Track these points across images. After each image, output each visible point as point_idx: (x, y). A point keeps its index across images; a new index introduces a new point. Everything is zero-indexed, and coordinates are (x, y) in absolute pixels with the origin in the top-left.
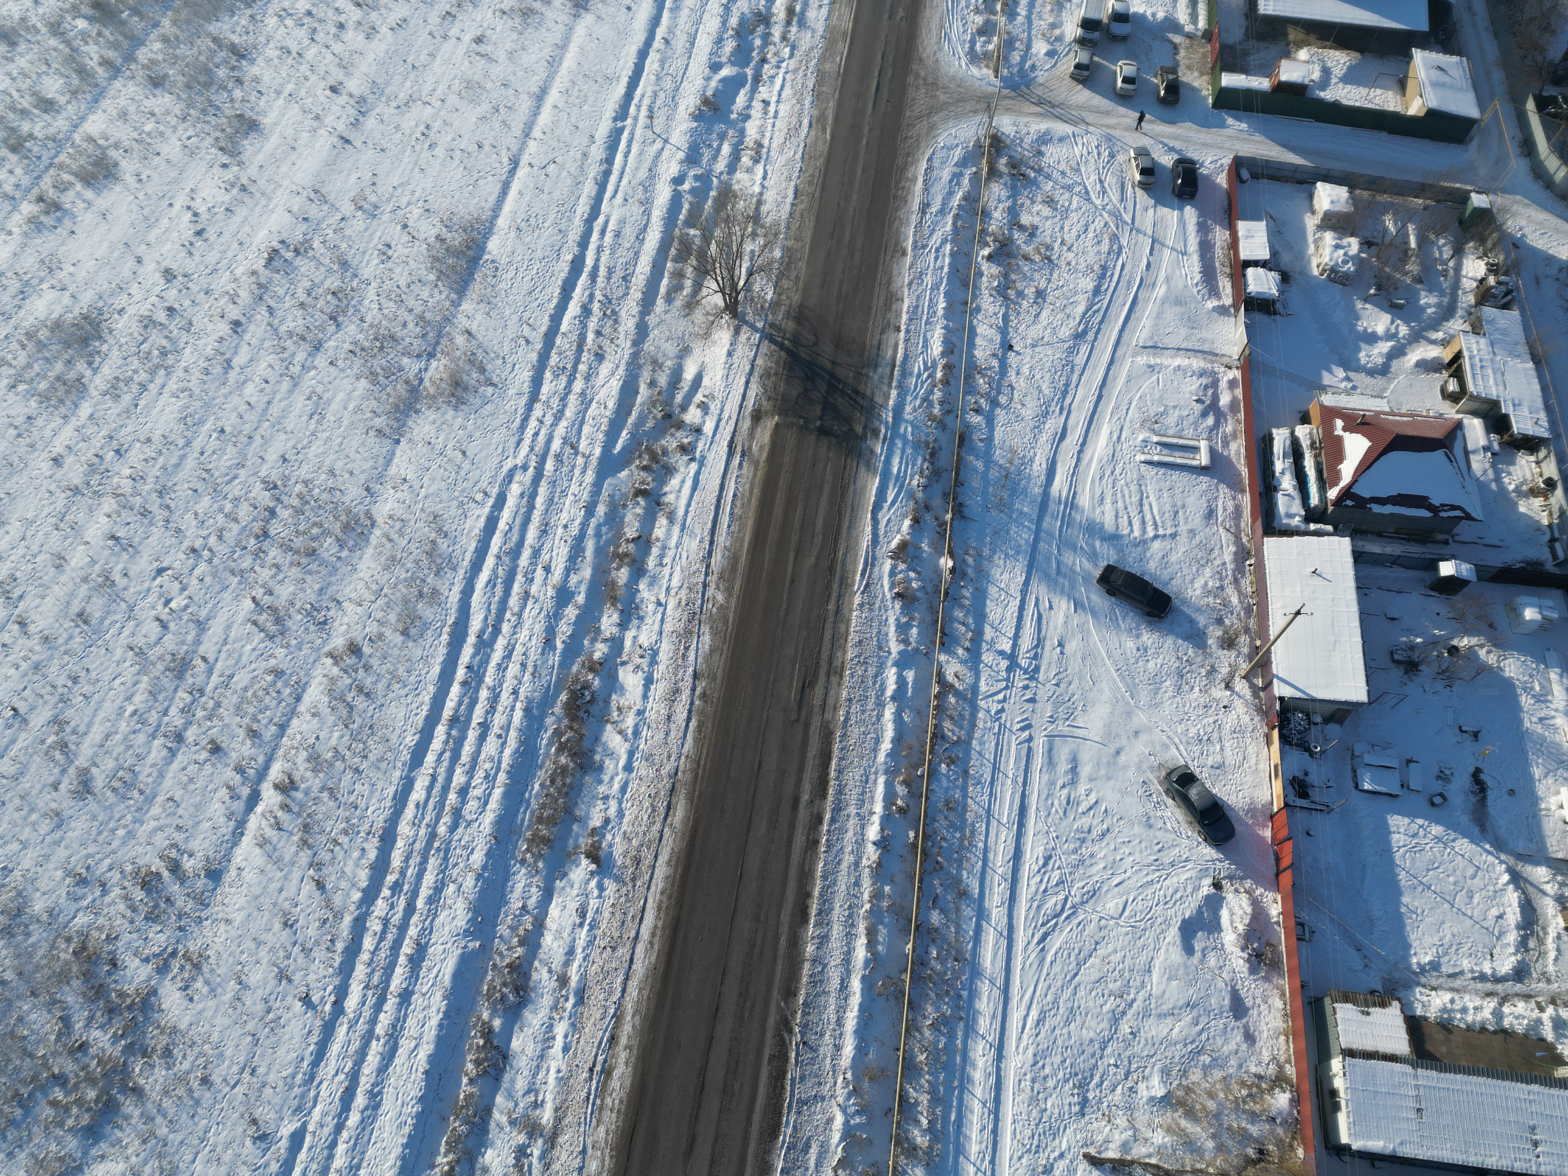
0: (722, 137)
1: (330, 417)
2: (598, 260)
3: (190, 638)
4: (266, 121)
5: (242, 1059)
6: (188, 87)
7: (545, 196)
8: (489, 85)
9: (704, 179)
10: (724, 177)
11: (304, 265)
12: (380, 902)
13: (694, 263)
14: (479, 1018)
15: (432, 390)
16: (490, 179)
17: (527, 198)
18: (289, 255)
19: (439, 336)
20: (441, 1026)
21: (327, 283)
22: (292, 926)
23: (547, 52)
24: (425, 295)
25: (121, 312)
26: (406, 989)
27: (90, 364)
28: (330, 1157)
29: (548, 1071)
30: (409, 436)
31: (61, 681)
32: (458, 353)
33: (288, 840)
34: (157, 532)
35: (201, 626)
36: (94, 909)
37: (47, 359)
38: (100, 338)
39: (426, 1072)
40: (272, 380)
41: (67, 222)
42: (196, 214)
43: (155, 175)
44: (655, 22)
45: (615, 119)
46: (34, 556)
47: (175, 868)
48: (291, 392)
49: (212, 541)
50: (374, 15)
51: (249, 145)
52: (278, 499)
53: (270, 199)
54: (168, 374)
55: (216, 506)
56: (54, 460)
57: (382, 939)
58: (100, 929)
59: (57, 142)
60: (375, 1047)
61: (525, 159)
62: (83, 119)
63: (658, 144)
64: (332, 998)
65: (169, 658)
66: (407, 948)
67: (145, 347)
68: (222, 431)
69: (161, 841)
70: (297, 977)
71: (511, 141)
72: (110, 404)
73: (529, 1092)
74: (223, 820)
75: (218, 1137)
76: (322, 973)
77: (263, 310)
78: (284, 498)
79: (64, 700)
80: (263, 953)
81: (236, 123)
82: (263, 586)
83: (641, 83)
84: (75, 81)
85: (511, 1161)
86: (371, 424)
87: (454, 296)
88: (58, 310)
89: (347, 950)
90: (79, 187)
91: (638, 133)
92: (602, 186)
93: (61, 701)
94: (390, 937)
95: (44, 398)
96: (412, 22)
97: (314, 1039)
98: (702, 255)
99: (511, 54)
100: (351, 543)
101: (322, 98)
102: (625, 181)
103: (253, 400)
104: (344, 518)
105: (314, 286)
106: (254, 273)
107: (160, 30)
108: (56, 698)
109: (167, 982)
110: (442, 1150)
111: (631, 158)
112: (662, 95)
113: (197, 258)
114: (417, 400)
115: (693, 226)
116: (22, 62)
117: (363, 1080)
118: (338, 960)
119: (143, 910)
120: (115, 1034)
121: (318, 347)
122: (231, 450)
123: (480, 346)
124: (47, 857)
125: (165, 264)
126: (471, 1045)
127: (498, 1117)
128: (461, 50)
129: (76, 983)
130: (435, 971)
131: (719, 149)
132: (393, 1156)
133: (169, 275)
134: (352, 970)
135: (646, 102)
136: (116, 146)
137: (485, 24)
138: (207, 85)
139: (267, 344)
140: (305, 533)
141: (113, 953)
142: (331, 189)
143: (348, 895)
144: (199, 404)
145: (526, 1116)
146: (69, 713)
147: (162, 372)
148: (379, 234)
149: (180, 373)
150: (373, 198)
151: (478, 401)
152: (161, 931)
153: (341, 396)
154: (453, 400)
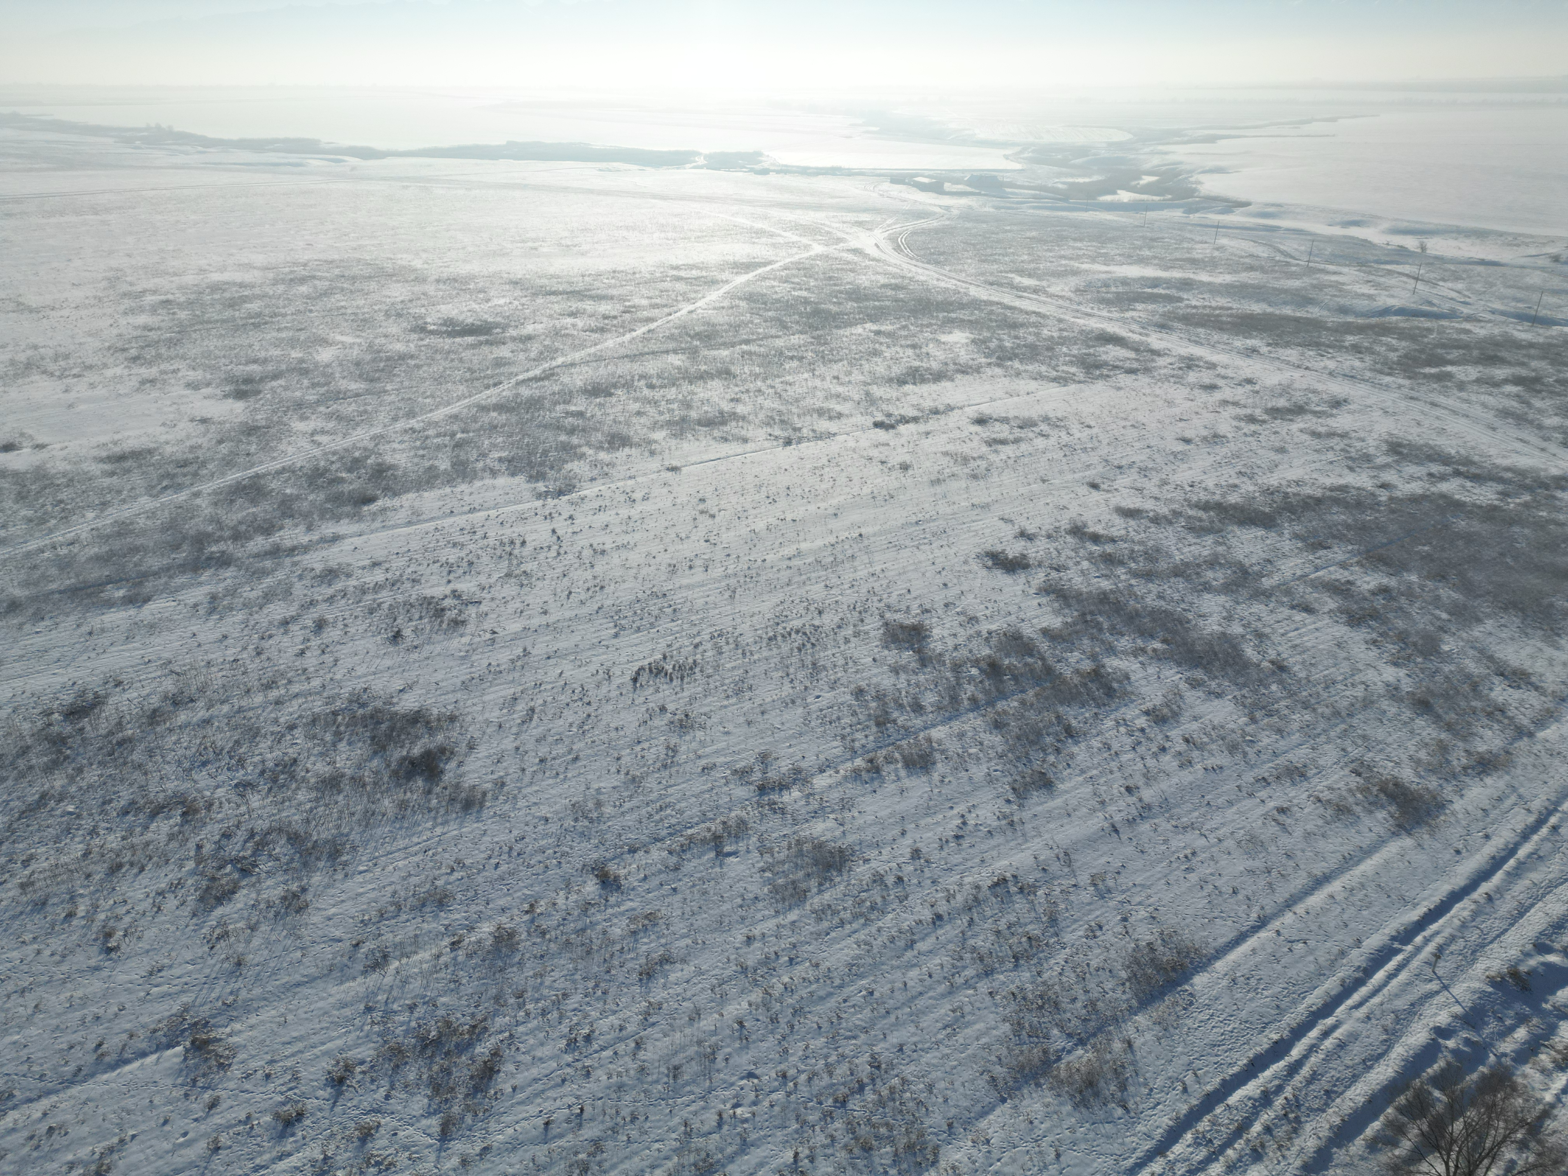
0: (1522, 1020)
1: (960, 1038)
2: (1305, 1057)
3: (729, 1150)
4: (1061, 786)
6: (1018, 738)
7: (1278, 967)
8: (1273, 849)
9: (1478, 1052)
10: (1507, 1061)
11: (1020, 904)
13: (1425, 1127)
15: (1063, 1074)
16: (1229, 923)
17: (1258, 959)
18: (1013, 889)
19: (1100, 1029)
21: (1030, 927)
23: (1346, 849)
24: (1108, 986)
25: (866, 861)
27: (820, 884)
30: (1017, 1101)
31: (625, 1112)
32: (1108, 1056)
34: (771, 1041)
35: (745, 1146)
37: (796, 865)
38: (840, 871)
40: (936, 977)
41: (876, 783)
42: (964, 823)
43: (954, 783)
44: (1484, 875)
45: (1393, 938)
46: (684, 1000)
48: (943, 996)
49: (803, 1077)
50: (1196, 754)
51: (1035, 796)
52: (873, 1080)
53: (1026, 841)
54: (865, 925)
55: (825, 1050)
56: (749, 938)
59: (907, 731)
61: (1276, 924)
62: (934, 726)
63: (1434, 986)
65: (703, 1155)
67: (864, 895)
68: (871, 993)
71: (1269, 904)
72: (812, 921)
77: (966, 919)
78: (879, 1082)
79: (614, 1130)
81: (1036, 777)
82: (811, 1149)
83: (1441, 921)
84: (946, 702)
86: (991, 1068)
87: (1134, 1003)
88: (829, 836)
90: (900, 765)
91: (1415, 963)
92: (1347, 990)
93: (613, 1129)
95: (775, 890)
96: (1227, 772)
98: (1439, 1126)
99: (1308, 835)
100: (904, 1166)
101: (1115, 791)
102: (1376, 1000)
103: (910, 984)
104: (914, 1137)
105: (1018, 923)
106: (978, 887)
107: (1024, 696)
108: (610, 1124)
111: (1394, 982)
112: (1461, 943)
113: (944, 854)
114: (1044, 1074)
115: (1442, 1089)
116: (922, 678)
121: (988, 973)
122: (867, 1013)
123: (1133, 1063)
125: (918, 845)
128: (1261, 810)
131: (1511, 1029)
133: (916, 854)
135: (1439, 940)
136: (943, 752)
137: (1295, 801)
138: (1032, 743)
139: (951, 946)
140: (874, 1126)
142: (1079, 859)
144: (870, 960)
146: (610, 1144)
147: (862, 921)
148: (1098, 913)
149: (873, 929)
150: (1110, 883)
151: (1101, 1114)
153: (980, 1026)
154: (1078, 1097)
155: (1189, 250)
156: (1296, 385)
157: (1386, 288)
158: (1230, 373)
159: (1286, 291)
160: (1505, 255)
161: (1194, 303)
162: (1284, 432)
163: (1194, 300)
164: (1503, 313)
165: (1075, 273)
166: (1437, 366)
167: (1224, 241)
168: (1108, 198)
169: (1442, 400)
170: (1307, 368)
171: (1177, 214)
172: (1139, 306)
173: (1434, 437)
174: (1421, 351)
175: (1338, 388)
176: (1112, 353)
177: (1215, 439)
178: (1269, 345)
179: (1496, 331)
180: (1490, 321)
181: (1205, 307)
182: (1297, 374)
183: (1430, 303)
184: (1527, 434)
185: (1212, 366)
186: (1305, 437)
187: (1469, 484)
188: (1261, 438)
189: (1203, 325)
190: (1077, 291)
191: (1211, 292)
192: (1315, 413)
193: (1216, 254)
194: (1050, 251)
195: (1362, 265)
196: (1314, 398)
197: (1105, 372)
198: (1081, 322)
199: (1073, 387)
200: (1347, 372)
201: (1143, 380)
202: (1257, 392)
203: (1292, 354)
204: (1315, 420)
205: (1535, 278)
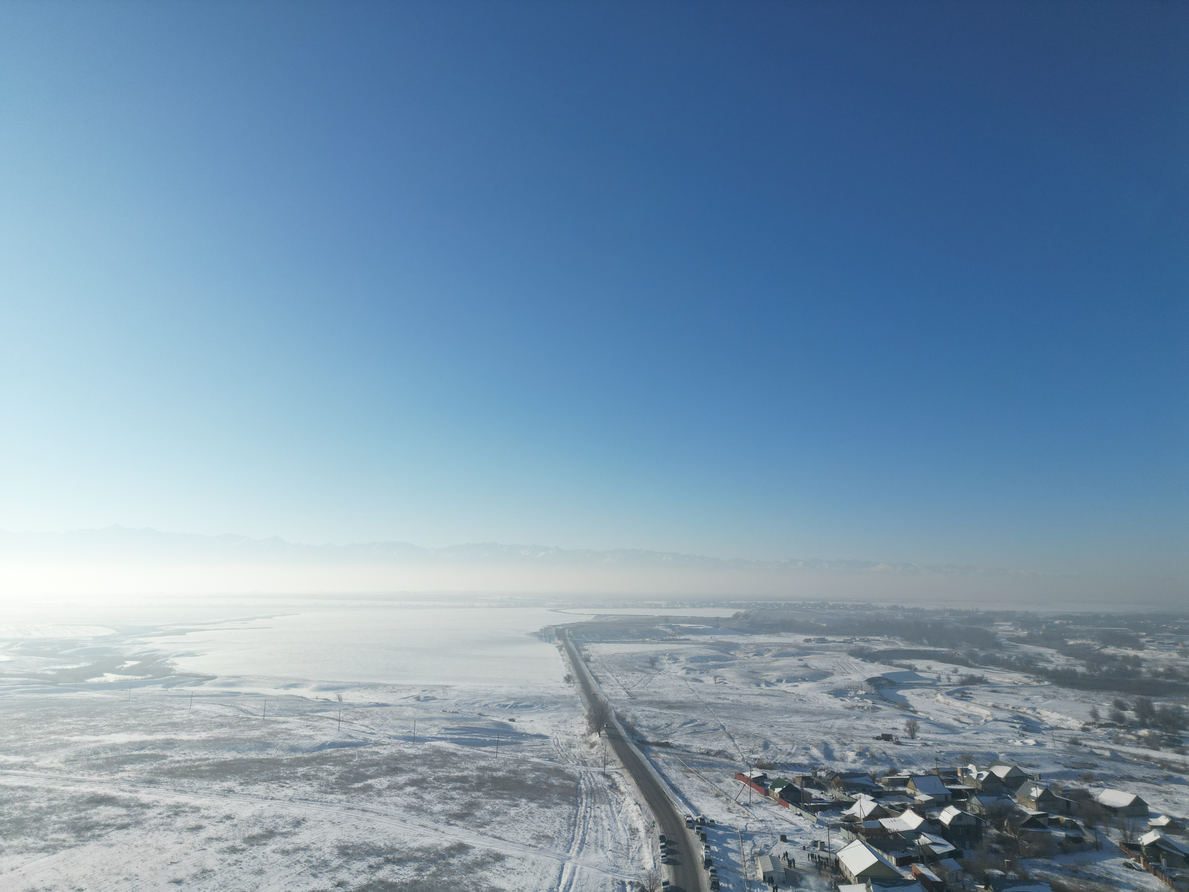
155: (169, 716)
156: (266, 814)
157: (320, 730)
158: (212, 813)
159: (250, 740)
160: (389, 699)
161: (177, 758)
162: (260, 856)
163: (176, 756)
164: (395, 738)
165: (65, 745)
166: (361, 781)
167: (198, 707)
168: (96, 680)
169: (368, 806)
170: (272, 799)
171: (158, 689)
172: (128, 767)
173: (368, 836)
174: (350, 772)
175: (297, 811)
176: (104, 813)
177: (205, 873)
178: (241, 784)
179: (394, 750)
180: (389, 744)
181: (186, 761)
182: (265, 804)
183: (351, 737)
184: (426, 820)
185: (196, 809)
186: (279, 856)
187: (396, 868)
188: (243, 865)
189: (185, 775)
190: (68, 761)
191: (190, 747)
192: (282, 834)
193: (192, 717)
194: (39, 728)
195: (302, 714)
196: (281, 822)
197: (97, 832)
198: (71, 789)
199: (62, 854)
200: (302, 796)
201: (135, 832)
202: (236, 825)
203: (260, 789)
204: (283, 840)
205: (409, 712)
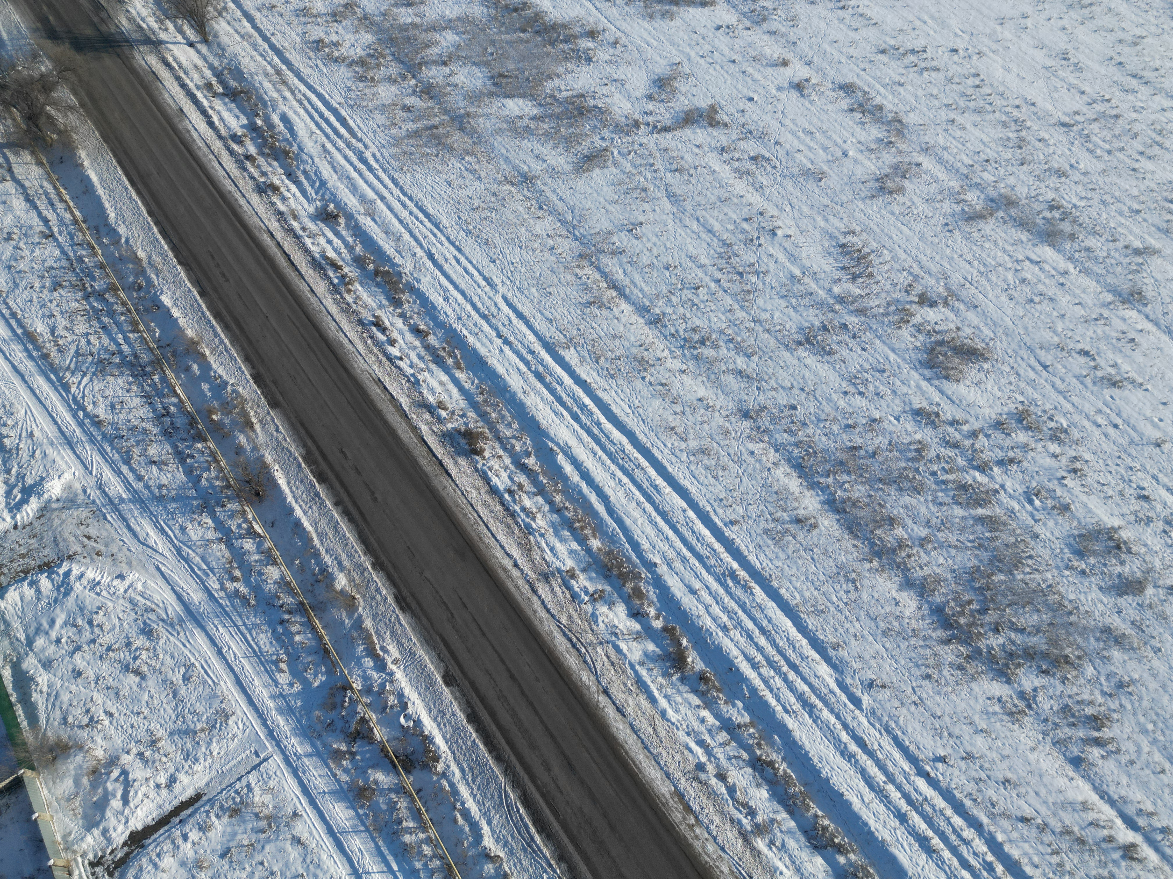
5: (928, 702)
12: (985, 849)
14: (854, 851)
20: (866, 824)
22: (1003, 783)
26: (907, 821)
28: (832, 711)
29: (787, 867)
33: (1078, 823)
36: (1094, 681)
39: (842, 795)
47: (1098, 742)
57: (955, 831)
58: (1076, 677)
60: (880, 778)
64: (932, 775)
66: (936, 842)
69: (1128, 746)
70: (963, 764)
73: (783, 845)
74: (1123, 793)
75: (888, 665)
76: (955, 780)
80: (995, 755)
85: (752, 803)
89: (962, 805)
94: (953, 837)
97: (912, 748)
109: (1011, 692)
110: (789, 771)
117: (865, 757)
118: (958, 795)
119: (1076, 708)
120: (994, 649)
124: (1155, 676)
126: (839, 833)
127: (782, 815)
129: (1044, 647)
130: (907, 848)
132: (807, 743)
134: (945, 799)
141: (1054, 675)
143: (1004, 832)
145: (770, 832)
152: (1052, 708)
